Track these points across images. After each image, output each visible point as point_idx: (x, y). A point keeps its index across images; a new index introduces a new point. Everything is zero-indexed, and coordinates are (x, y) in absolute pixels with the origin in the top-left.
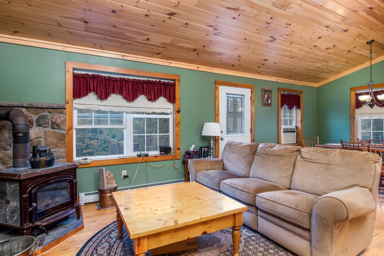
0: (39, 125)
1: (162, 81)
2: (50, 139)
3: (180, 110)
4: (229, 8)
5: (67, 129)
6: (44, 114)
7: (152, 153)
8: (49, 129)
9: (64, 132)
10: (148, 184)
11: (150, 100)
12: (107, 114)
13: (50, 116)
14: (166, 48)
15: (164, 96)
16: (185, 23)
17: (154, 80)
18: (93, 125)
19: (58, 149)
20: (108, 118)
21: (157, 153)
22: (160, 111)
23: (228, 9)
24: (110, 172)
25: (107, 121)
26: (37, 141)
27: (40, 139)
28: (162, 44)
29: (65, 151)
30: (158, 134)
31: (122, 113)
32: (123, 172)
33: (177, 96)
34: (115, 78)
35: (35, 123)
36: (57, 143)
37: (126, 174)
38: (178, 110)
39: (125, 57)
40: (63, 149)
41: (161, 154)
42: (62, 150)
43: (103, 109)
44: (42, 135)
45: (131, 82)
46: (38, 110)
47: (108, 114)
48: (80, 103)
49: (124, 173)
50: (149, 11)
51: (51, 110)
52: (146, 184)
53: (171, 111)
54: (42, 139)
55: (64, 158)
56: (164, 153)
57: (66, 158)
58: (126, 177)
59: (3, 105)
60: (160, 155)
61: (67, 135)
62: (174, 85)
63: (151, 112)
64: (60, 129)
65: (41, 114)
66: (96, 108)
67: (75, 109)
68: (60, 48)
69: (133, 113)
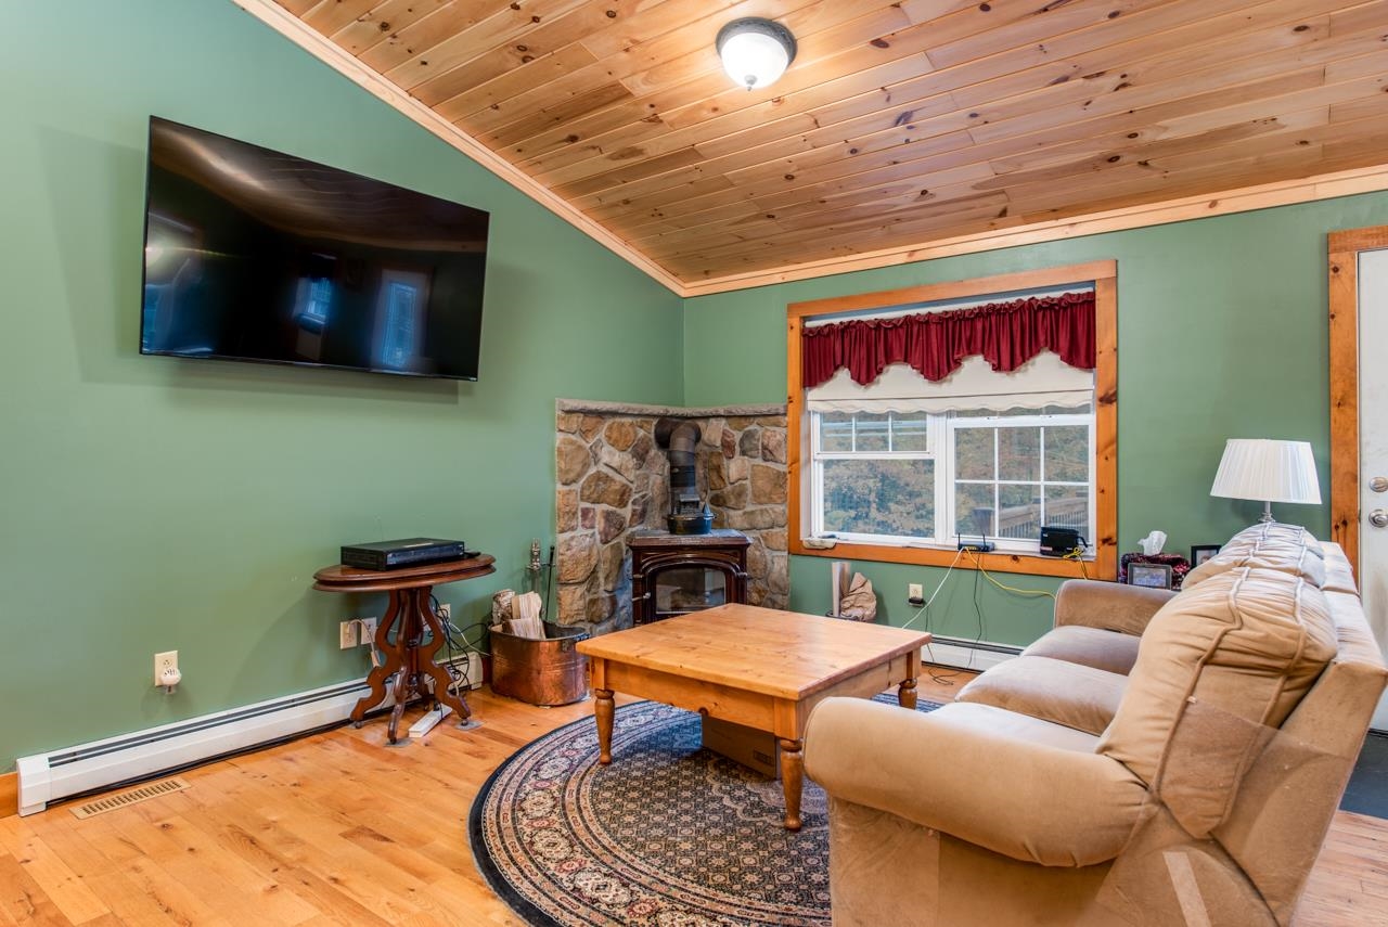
0: (743, 453)
1: (1040, 296)
2: (760, 483)
3: (1116, 394)
4: (1046, 10)
5: (789, 463)
6: (751, 428)
7: (1006, 545)
8: (759, 461)
9: (783, 468)
10: (979, 642)
11: (997, 368)
12: (885, 423)
13: (761, 431)
14: (1003, 192)
15: (1051, 349)
16: (967, 115)
17: (1012, 300)
18: (854, 450)
19: (773, 506)
20: (887, 430)
21: (1031, 546)
22: (1041, 402)
23: (1047, 13)
24: (864, 579)
25: (885, 440)
26: (740, 485)
27: (744, 482)
28: (974, 187)
29: (783, 510)
30: (1042, 483)
31: (922, 415)
32: (913, 586)
33: (1104, 343)
34: (890, 321)
35: (737, 448)
36: (771, 493)
37: (920, 596)
38: (1106, 394)
39: (917, 254)
40: (782, 508)
41: (1042, 552)
42: (780, 508)
43: (871, 408)
44: (748, 474)
45: (937, 324)
46: (743, 420)
47: (887, 420)
48: (822, 398)
49: (916, 590)
50: (846, 142)
51: (761, 420)
52: (975, 641)
53: (1088, 398)
54: (748, 482)
55: (783, 527)
56: (1051, 549)
57: (786, 528)
58: (918, 603)
59: (694, 414)
60: (1039, 555)
61: (788, 476)
62: (1089, 302)
63: (1005, 410)
64: (776, 462)
65: (746, 429)
66: (853, 407)
67: (814, 412)
68: (777, 279)
69: (949, 414)
